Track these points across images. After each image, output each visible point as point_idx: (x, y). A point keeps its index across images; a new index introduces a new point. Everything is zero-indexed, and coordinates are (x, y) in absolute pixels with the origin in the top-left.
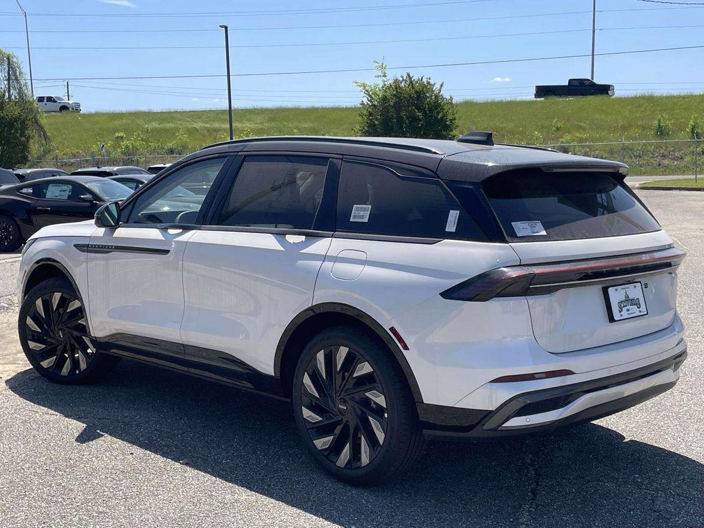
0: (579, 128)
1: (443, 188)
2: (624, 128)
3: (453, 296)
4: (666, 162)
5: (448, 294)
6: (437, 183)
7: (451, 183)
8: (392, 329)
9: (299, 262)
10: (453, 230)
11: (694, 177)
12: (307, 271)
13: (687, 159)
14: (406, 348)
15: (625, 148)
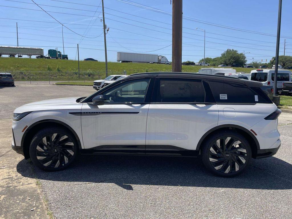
0: (25, 67)
1: (249, 89)
2: (38, 68)
3: (268, 119)
4: (52, 77)
5: (267, 118)
6: (248, 88)
7: (252, 88)
8: (251, 130)
9: (209, 113)
10: (258, 101)
11: (68, 81)
12: (214, 116)
13: (58, 77)
14: (256, 135)
15: (40, 73)
